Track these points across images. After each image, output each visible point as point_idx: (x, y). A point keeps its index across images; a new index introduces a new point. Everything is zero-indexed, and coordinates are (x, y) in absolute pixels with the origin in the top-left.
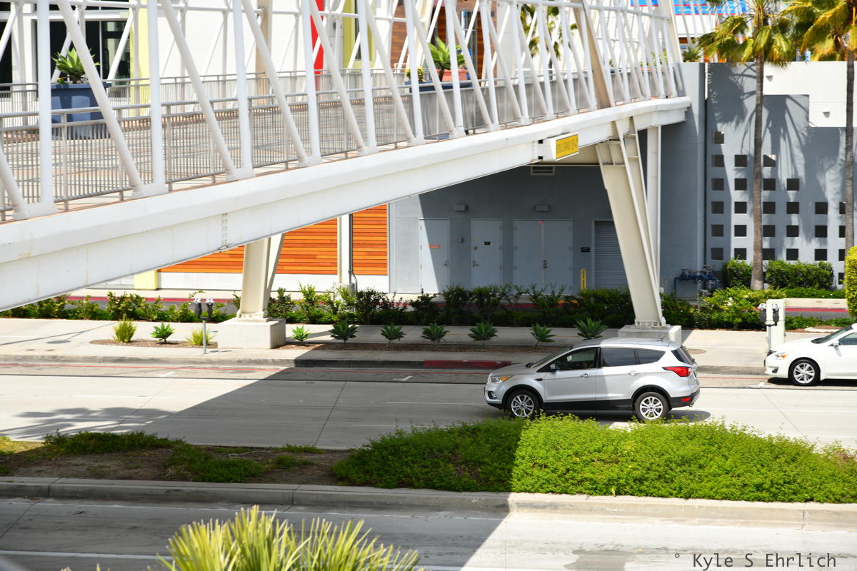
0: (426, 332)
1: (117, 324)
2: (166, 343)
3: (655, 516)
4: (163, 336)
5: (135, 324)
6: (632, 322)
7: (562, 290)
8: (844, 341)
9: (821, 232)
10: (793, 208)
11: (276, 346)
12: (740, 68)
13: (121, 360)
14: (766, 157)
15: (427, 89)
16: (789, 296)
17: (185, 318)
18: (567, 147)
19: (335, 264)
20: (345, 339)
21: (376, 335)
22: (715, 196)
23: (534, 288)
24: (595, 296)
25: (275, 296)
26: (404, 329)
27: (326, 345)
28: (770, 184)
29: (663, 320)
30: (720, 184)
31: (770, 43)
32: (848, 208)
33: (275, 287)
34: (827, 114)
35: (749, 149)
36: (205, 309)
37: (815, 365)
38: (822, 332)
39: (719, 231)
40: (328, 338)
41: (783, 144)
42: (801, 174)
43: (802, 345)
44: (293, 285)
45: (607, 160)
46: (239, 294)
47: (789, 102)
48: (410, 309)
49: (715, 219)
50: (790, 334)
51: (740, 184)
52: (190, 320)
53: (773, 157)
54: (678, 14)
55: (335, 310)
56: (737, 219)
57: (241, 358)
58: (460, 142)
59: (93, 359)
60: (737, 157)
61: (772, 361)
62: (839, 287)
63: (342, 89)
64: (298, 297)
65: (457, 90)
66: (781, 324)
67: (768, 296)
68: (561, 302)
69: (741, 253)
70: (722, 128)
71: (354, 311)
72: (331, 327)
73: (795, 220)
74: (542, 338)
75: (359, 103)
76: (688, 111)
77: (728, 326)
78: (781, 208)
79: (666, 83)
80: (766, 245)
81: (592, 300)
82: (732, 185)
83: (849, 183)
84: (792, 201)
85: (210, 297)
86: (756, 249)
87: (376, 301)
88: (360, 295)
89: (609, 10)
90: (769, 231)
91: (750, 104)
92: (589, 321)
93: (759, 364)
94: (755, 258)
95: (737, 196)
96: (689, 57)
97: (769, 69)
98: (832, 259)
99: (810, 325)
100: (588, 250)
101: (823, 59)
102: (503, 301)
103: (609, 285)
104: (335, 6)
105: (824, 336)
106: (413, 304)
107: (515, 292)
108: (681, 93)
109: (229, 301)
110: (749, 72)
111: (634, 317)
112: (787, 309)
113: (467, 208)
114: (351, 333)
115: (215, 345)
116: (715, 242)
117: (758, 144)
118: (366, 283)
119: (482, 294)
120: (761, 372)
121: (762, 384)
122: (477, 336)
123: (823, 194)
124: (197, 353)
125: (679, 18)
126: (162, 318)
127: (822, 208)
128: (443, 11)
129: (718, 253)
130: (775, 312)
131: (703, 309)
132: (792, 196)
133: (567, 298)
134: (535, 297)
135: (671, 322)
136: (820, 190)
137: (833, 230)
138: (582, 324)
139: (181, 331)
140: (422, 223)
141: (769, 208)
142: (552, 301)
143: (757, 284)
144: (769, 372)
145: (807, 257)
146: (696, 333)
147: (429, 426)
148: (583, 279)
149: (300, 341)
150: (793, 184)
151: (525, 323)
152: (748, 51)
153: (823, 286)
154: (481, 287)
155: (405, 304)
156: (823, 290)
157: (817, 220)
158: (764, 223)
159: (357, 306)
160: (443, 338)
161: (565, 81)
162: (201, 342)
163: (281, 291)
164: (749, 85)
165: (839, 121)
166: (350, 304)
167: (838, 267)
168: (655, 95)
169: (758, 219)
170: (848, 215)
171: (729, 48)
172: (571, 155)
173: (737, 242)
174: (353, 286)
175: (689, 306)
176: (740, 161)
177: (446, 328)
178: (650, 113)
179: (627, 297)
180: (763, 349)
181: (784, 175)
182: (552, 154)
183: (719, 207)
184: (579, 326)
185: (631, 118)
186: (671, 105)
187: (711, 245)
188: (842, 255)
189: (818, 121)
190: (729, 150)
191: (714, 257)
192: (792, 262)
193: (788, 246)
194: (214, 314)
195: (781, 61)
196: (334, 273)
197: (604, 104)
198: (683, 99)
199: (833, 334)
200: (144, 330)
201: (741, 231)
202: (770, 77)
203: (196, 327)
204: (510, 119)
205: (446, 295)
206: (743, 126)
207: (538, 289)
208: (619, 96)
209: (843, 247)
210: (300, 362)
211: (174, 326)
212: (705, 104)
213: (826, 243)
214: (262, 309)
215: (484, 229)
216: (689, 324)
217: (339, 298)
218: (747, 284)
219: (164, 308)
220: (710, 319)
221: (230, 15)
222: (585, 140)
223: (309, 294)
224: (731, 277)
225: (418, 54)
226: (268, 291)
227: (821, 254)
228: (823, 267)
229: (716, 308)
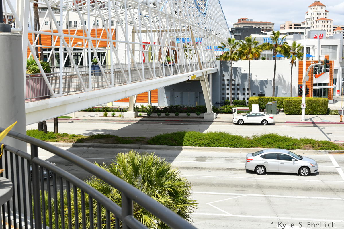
0: (166, 114)
1: (104, 113)
2: (114, 116)
3: (212, 150)
4: (113, 115)
5: (108, 113)
6: (207, 112)
7: (193, 106)
8: (248, 116)
9: (244, 94)
10: (238, 89)
11: (136, 117)
12: (228, 62)
13: (105, 120)
14: (233, 79)
15: (166, 66)
16: (238, 107)
17: (118, 112)
18: (194, 77)
19: (147, 101)
20: (150, 116)
21: (156, 115)
22: (223, 87)
23: (187, 105)
24: (199, 107)
25: (135, 107)
26: (161, 114)
27: (146, 117)
28: (234, 85)
29: (213, 112)
30: (224, 85)
31: (234, 56)
32: (249, 89)
33: (135, 105)
34: (245, 71)
35: (230, 78)
36: (122, 110)
37: (243, 121)
38: (244, 114)
39: (224, 94)
40: (146, 115)
41: (236, 77)
42: (240, 83)
43: (240, 117)
44: (139, 105)
45: (202, 80)
46: (128, 107)
47: (237, 68)
48: (162, 110)
49: (223, 92)
50: (238, 114)
51: (228, 85)
52: (119, 112)
53: (234, 79)
54: (216, 51)
55: (147, 110)
56: (227, 92)
57: (129, 119)
58: (172, 76)
59: (99, 120)
60: (227, 79)
61: (234, 120)
62: (247, 105)
63: (149, 66)
64: (140, 107)
65: (172, 66)
66: (236, 112)
67: (234, 107)
68: (192, 108)
69: (228, 98)
70: (224, 73)
71: (151, 110)
72: (147, 113)
73: (239, 92)
74: (189, 115)
75: (152, 69)
76: (218, 70)
77: (226, 113)
78: (236, 89)
79: (213, 65)
80: (233, 97)
81: (199, 108)
82: (226, 85)
83: (249, 84)
84: (238, 88)
85: (122, 107)
86: (231, 98)
87: (156, 108)
88: (152, 107)
89: (202, 50)
90: (233, 94)
91: (230, 69)
92: (198, 112)
93: (232, 120)
94: (231, 99)
95: (227, 87)
96: (218, 59)
97: (233, 62)
98: (246, 99)
99: (242, 113)
100: (198, 98)
101: (244, 60)
102: (181, 108)
103: (202, 105)
104: (147, 50)
105: (245, 115)
106: (163, 108)
107: (183, 106)
108: (216, 67)
109: (126, 108)
110: (229, 62)
111: (207, 111)
112: (237, 110)
113: (174, 90)
114: (151, 114)
115: (124, 117)
116: (223, 96)
117: (231, 77)
118: (153, 104)
119: (177, 107)
120: (232, 122)
121: (232, 124)
122: (176, 115)
123: (244, 87)
124: (120, 118)
125: (216, 52)
126: (113, 111)
127: (244, 89)
128: (169, 50)
129: (224, 98)
130: (235, 110)
131: (221, 109)
132: (238, 87)
133: (193, 107)
134: (187, 107)
135: (215, 112)
136: (244, 86)
137: (246, 94)
138: (197, 112)
139: (117, 114)
140: (165, 93)
141: (234, 89)
142: (191, 108)
143: (231, 105)
144: (234, 122)
145: (241, 99)
146: (219, 114)
147: (167, 133)
148: (197, 104)
149: (141, 116)
150: (238, 85)
151: (185, 112)
152: (230, 58)
153: (244, 105)
154: (177, 105)
155: (161, 109)
156: (244, 106)
157: (243, 92)
158: (233, 92)
159: (152, 109)
160: (169, 115)
161: (193, 64)
162: (121, 116)
163: (137, 106)
164: (229, 65)
165: (247, 72)
166: (150, 109)
167: (247, 101)
168: (211, 67)
169: (231, 91)
170: (249, 91)
171: (226, 58)
172: (194, 79)
173: (227, 96)
174: (151, 105)
175: (218, 109)
176: (228, 80)
177: (170, 113)
178: (210, 70)
179: (206, 107)
180: (233, 117)
181: (237, 83)
182: (190, 79)
183: (224, 89)
184: (196, 113)
185: (206, 72)
186: (214, 69)
187: (222, 97)
188: (248, 99)
189: (243, 72)
190: (226, 78)
191: (223, 99)
192: (238, 100)
193: (238, 97)
194: (123, 111)
195: (236, 60)
196: (147, 102)
197: (201, 69)
198: (216, 68)
199: (246, 114)
200: (109, 114)
201: (228, 94)
202: (234, 64)
203: (120, 113)
204: (182, 72)
205: (169, 107)
206: (229, 72)
207: (188, 106)
208: (204, 67)
209: (248, 97)
210: (140, 120)
211: (115, 113)
212: (221, 69)
213: (245, 96)
214: (133, 109)
215: (177, 94)
216: (218, 112)
217: (148, 107)
218: (229, 104)
219: (113, 109)
220: (222, 112)
221: (126, 51)
222: (197, 76)
223: (142, 107)
224: (226, 103)
225: (164, 58)
226: (134, 106)
227: (244, 99)
228: (244, 101)
229: (223, 109)
